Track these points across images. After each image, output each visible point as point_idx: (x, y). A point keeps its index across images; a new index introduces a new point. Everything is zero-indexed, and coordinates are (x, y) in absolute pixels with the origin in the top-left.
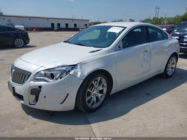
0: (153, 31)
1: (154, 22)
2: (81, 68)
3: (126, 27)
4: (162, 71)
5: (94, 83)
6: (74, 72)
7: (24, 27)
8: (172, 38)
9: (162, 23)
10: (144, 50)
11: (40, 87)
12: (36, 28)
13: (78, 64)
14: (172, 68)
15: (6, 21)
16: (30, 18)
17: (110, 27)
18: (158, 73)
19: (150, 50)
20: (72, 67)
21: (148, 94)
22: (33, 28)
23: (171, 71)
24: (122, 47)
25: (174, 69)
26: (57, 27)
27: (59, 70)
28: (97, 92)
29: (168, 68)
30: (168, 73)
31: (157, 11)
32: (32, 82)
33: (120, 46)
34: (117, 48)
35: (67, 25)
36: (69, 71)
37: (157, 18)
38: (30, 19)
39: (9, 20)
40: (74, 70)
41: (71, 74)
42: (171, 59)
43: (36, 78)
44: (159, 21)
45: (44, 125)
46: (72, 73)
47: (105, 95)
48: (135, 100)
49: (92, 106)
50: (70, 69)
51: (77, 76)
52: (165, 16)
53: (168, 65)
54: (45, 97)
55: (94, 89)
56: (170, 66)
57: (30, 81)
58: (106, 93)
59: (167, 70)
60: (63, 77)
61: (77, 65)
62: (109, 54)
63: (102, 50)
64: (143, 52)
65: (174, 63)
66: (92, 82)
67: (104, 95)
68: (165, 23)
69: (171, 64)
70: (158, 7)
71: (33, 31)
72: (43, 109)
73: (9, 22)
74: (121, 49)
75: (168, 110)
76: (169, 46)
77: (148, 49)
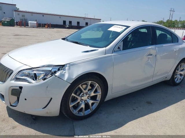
0: (163, 33)
1: (168, 24)
2: (69, 69)
3: (129, 27)
4: (169, 78)
5: (81, 87)
6: (61, 73)
7: (37, 23)
8: (184, 41)
9: (176, 26)
10: (148, 54)
11: (21, 88)
12: (48, 24)
13: (67, 64)
14: (181, 75)
15: (20, 16)
16: (43, 14)
17: (111, 25)
18: (164, 80)
19: (156, 54)
20: (59, 67)
21: (149, 103)
22: (45, 25)
23: (179, 78)
24: (122, 48)
25: (183, 77)
26: (68, 25)
27: (43, 71)
28: (88, 98)
29: (176, 74)
30: (176, 80)
31: (172, 14)
32: (13, 82)
33: (120, 47)
34: (116, 49)
35: (78, 23)
36: (55, 72)
37: (171, 21)
38: (43, 16)
39: (23, 16)
40: (61, 71)
41: (56, 76)
42: (181, 65)
43: (18, 77)
44: (173, 24)
45: (23, 130)
46: (57, 74)
47: (98, 102)
48: (134, 109)
49: (79, 113)
50: (56, 70)
51: (64, 78)
52: (180, 19)
53: (177, 71)
54: (26, 99)
55: (83, 94)
56: (179, 72)
57: (11, 80)
58: (100, 100)
59: (175, 77)
60: (47, 78)
61: (65, 66)
62: (106, 55)
63: (98, 50)
64: (148, 56)
65: (183, 69)
66: (79, 86)
67: (96, 102)
68: (179, 26)
69: (179, 70)
70: (172, 10)
71: (45, 27)
72: (24, 112)
73: (23, 18)
74: (120, 50)
75: (170, 125)
76: (179, 50)
77: (153, 52)
